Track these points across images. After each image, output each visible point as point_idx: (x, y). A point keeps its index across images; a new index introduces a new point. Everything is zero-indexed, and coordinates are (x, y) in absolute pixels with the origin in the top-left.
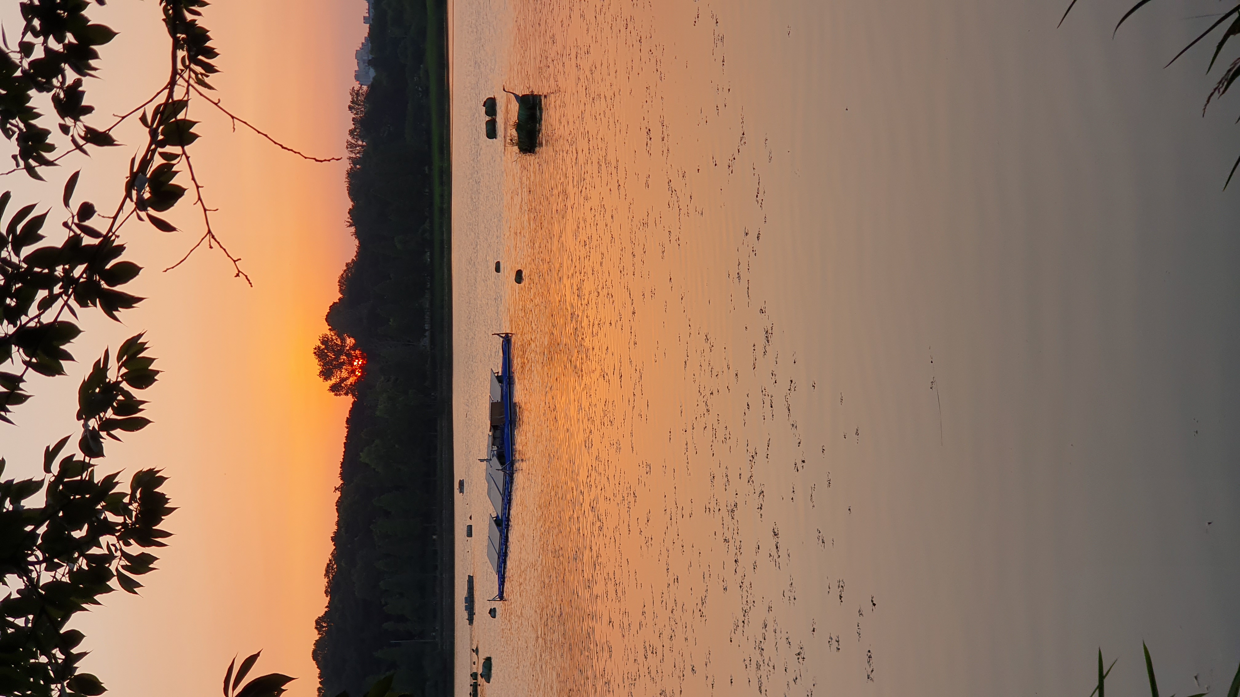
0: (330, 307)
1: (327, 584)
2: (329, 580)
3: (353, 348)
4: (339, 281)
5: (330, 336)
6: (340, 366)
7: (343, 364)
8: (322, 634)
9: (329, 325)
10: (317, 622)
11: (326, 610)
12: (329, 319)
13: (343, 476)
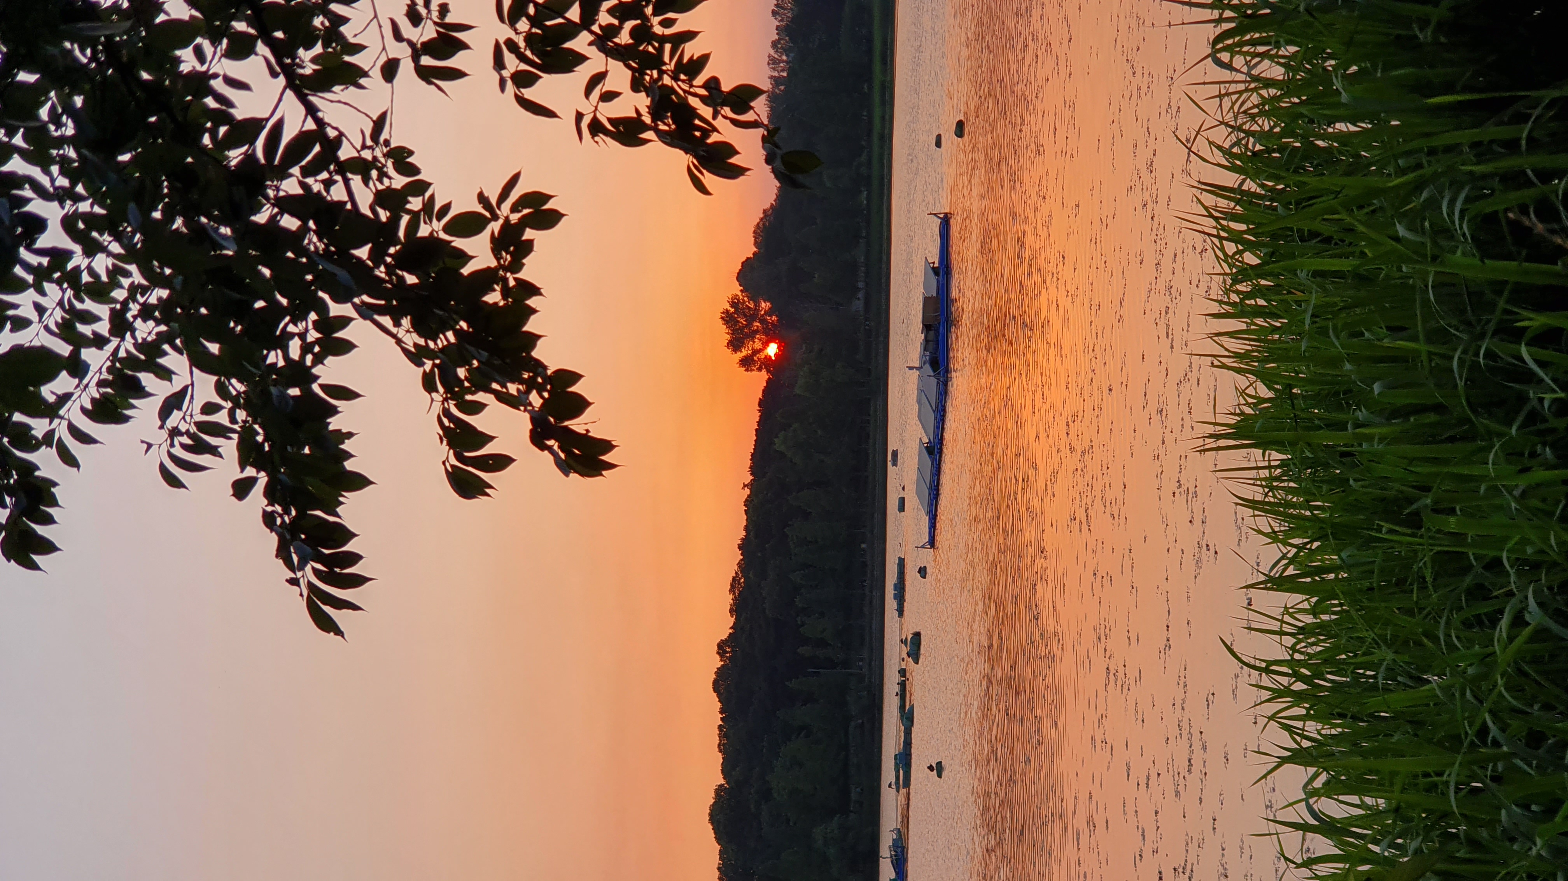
0: (743, 263)
1: (732, 601)
2: (735, 597)
3: (769, 313)
4: (754, 232)
5: (741, 297)
6: (752, 335)
7: (756, 332)
8: (725, 661)
9: (740, 285)
10: (720, 646)
11: (731, 631)
12: (741, 277)
13: (753, 470)
